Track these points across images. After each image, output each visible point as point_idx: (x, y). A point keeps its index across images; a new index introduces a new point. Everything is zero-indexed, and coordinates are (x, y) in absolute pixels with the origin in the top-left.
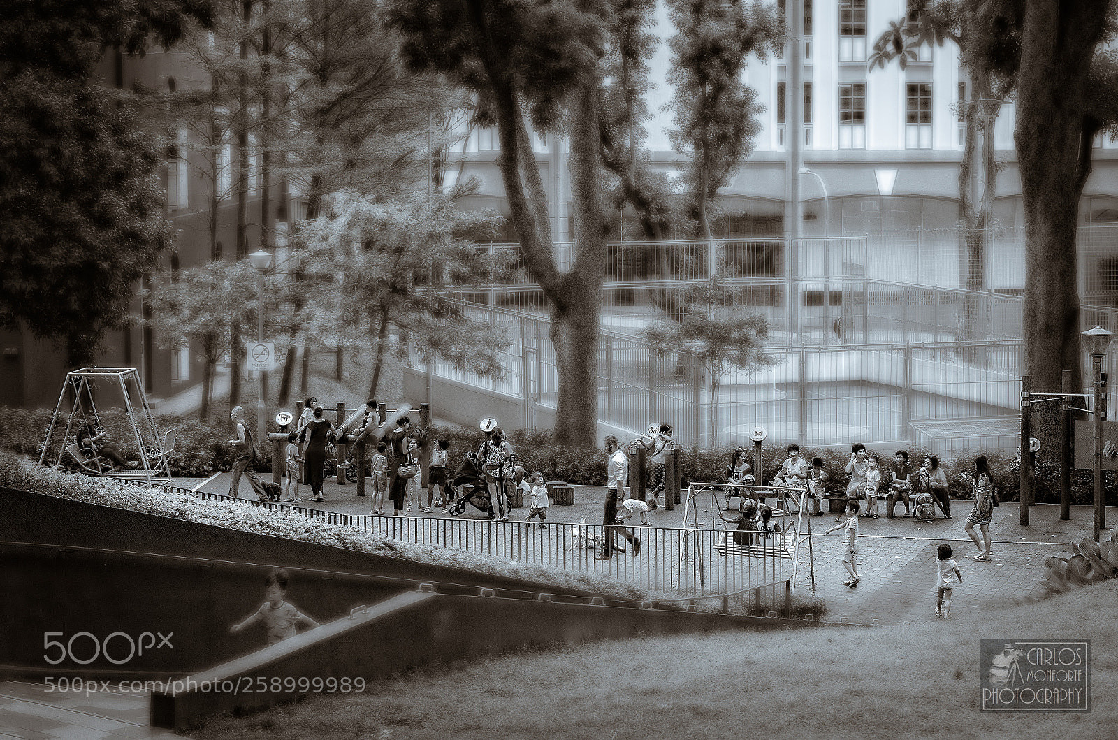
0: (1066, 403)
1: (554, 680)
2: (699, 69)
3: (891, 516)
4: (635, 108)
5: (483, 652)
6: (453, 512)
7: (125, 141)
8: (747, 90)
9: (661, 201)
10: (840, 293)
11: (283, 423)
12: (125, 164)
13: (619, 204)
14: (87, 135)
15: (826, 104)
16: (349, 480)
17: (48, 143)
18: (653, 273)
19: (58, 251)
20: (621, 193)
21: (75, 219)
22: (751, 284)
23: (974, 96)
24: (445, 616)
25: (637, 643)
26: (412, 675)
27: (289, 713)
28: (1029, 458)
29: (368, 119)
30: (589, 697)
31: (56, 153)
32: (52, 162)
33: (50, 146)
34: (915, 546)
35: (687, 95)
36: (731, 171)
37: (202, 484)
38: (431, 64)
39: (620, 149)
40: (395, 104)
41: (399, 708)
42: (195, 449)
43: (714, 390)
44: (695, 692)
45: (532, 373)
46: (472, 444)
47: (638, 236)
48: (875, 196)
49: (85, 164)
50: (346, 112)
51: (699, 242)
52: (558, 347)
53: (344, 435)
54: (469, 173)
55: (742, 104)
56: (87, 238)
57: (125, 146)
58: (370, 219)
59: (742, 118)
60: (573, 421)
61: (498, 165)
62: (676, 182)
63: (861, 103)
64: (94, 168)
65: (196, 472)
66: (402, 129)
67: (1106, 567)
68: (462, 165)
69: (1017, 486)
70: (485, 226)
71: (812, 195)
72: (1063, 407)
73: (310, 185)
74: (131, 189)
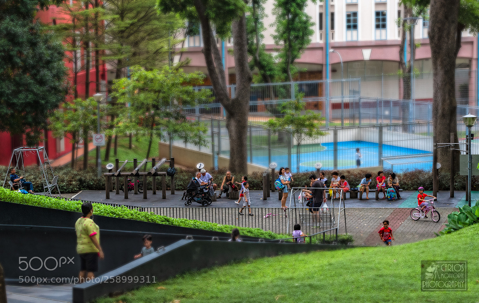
0: (452, 147)
1: (246, 275)
2: (286, 8)
3: (377, 199)
4: (259, 26)
5: (214, 264)
6: (187, 204)
7: (50, 47)
8: (307, 17)
9: (270, 66)
10: (349, 103)
11: (110, 168)
12: (50, 57)
13: (252, 68)
14: (33, 44)
15: (341, 21)
16: (139, 192)
17: (16, 49)
18: (268, 97)
19: (22, 96)
20: (253, 63)
21: (29, 82)
22: (310, 101)
23: (406, 16)
24: (198, 250)
25: (279, 257)
26: (184, 276)
27: (133, 294)
28: (436, 171)
29: (141, 34)
30: (263, 282)
31: (20, 53)
32: (18, 57)
33: (17, 50)
34: (388, 211)
35: (281, 19)
36: (301, 52)
37: (74, 196)
38: (173, 9)
39: (252, 44)
40: (154, 27)
41: (181, 290)
42: (71, 181)
43: (298, 147)
44: (309, 278)
45: (216, 143)
46: (193, 174)
47: (260, 82)
48: (362, 61)
49: (33, 57)
50: (132, 32)
51: (287, 83)
52: (230, 132)
53: (137, 173)
54: (185, 57)
55: (306, 22)
56: (35, 90)
57: (50, 49)
58: (146, 78)
59: (306, 28)
60: (237, 163)
61: (203, 52)
62: (276, 58)
63: (355, 21)
64: (37, 59)
65: (72, 191)
66: (156, 38)
67: (475, 217)
68: (182, 53)
69: (431, 184)
70: (197, 79)
71: (335, 61)
72: (451, 149)
73: (117, 64)
74: (53, 68)
